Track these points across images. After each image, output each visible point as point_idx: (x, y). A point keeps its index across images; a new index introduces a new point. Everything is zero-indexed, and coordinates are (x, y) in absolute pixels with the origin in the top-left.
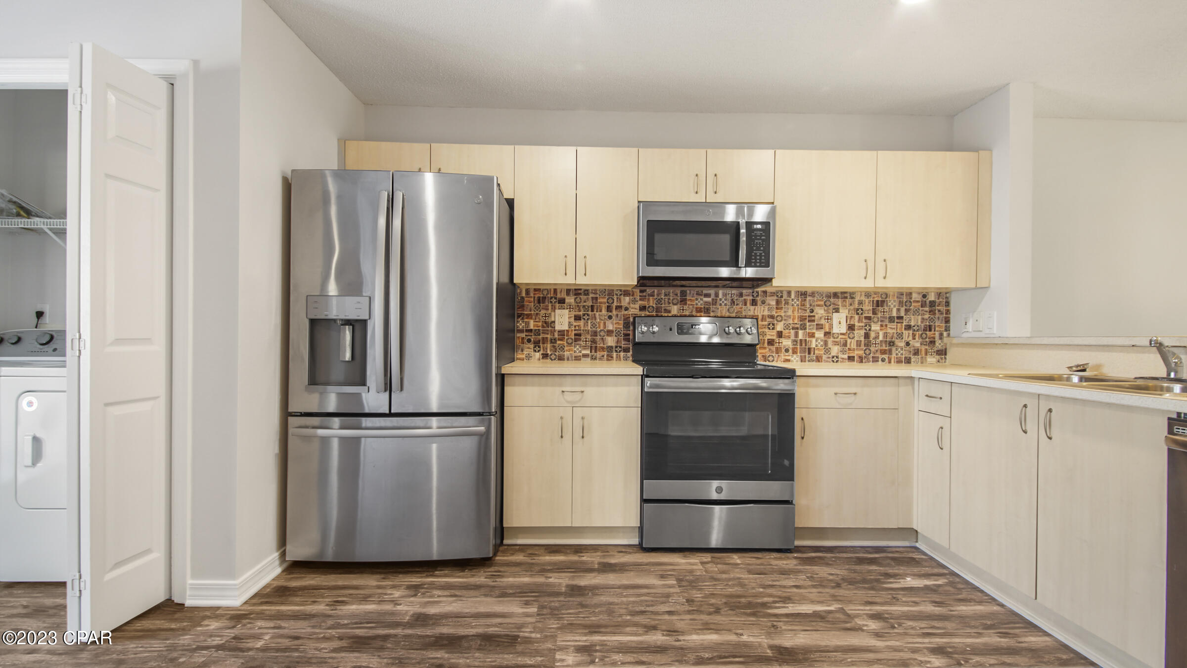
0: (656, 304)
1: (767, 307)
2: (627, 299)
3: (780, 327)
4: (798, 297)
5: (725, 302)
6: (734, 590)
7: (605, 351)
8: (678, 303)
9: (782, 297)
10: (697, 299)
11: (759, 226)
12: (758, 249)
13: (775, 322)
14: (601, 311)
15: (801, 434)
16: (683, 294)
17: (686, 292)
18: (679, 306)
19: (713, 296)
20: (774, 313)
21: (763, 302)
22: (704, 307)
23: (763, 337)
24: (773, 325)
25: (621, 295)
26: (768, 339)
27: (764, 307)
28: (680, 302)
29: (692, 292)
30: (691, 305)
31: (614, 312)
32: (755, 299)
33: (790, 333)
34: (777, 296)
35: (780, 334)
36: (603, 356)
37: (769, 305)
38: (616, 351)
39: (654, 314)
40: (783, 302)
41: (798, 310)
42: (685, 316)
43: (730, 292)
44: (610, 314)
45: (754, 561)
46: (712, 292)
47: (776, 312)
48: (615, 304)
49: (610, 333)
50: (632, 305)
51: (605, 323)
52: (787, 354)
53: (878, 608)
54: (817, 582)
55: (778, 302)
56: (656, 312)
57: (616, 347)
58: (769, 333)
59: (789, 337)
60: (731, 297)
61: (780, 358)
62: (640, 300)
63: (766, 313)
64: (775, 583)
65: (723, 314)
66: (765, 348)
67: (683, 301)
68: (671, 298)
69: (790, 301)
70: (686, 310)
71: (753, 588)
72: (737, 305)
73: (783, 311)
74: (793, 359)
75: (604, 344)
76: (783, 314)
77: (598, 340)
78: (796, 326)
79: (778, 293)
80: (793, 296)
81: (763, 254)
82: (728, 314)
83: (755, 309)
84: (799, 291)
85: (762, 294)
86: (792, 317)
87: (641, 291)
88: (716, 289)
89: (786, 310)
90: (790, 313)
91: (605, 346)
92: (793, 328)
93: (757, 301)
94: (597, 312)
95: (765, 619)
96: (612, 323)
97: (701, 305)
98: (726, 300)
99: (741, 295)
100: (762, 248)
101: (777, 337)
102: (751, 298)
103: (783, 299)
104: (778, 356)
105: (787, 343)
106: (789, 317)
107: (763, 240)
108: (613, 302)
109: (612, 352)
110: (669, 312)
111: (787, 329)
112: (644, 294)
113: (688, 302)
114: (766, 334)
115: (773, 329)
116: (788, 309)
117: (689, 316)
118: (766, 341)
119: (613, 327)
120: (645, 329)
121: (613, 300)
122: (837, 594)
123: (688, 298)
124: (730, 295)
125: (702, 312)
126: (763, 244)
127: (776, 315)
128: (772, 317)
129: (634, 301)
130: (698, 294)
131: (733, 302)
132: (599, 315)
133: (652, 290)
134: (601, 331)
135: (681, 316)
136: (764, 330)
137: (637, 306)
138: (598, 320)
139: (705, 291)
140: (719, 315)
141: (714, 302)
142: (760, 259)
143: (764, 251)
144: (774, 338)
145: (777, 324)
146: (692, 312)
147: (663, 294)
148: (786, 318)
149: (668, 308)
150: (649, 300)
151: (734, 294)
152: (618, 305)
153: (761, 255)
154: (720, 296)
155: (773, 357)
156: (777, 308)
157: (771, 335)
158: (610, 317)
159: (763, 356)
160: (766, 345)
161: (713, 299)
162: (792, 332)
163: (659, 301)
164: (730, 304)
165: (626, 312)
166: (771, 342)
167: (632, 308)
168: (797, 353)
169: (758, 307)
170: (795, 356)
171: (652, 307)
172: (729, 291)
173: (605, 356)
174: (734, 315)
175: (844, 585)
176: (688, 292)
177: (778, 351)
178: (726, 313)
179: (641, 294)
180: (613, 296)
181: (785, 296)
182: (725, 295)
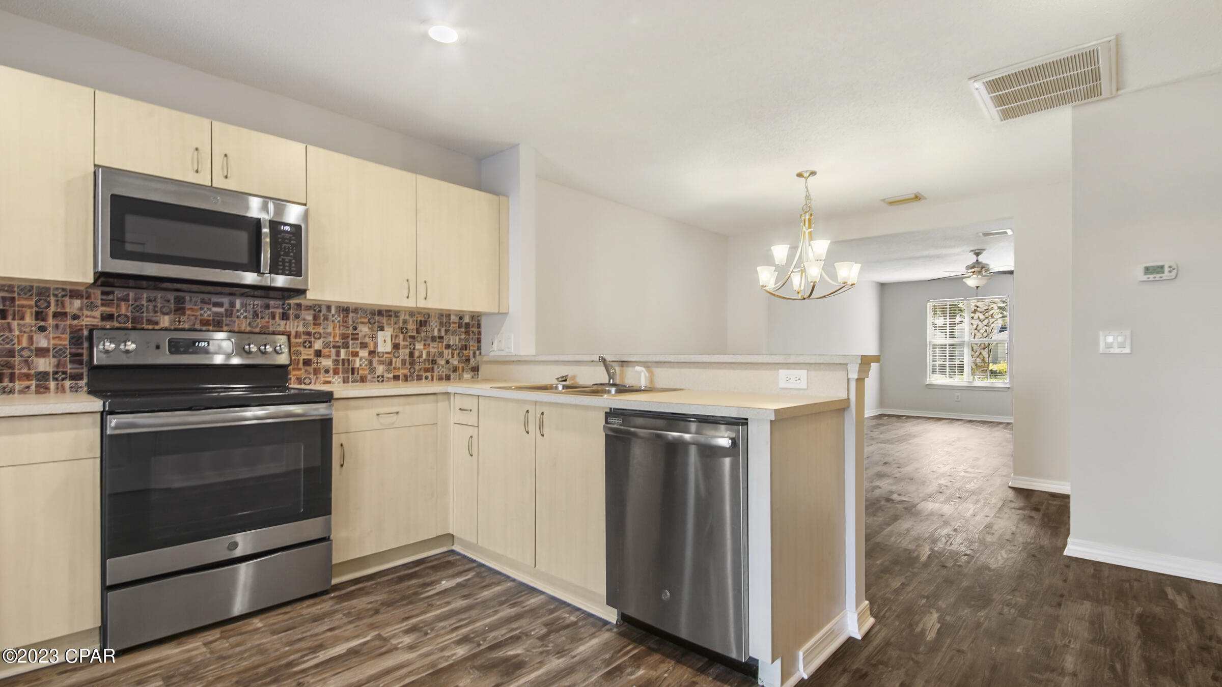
0: (132, 312)
1: (301, 323)
2: (77, 303)
3: (318, 345)
4: (340, 313)
5: (245, 314)
6: (251, 661)
7: (32, 380)
8: (171, 312)
9: (320, 311)
10: (201, 309)
11: (288, 228)
12: (287, 254)
13: (313, 339)
14: (22, 318)
15: (341, 462)
16: (180, 301)
17: (184, 298)
18: (172, 316)
19: (226, 305)
20: (311, 329)
21: (297, 317)
22: (213, 320)
23: (297, 356)
24: (310, 342)
25: (63, 296)
26: (304, 359)
27: (298, 322)
28: (175, 311)
29: (194, 299)
30: (193, 315)
31: (51, 321)
32: (286, 313)
33: (330, 352)
34: (315, 310)
35: (318, 354)
36: (28, 387)
37: (304, 320)
38: (56, 379)
39: (129, 325)
40: (322, 318)
41: (339, 327)
42: (183, 330)
43: (252, 303)
44: (42, 323)
45: (281, 618)
46: (226, 300)
47: (313, 329)
48: (53, 308)
49: (42, 352)
50: (86, 312)
51: (31, 339)
52: (327, 375)
53: (414, 621)
54: (355, 616)
55: (315, 318)
56: (132, 323)
57: (56, 373)
58: (305, 352)
59: (329, 356)
60: (253, 308)
61: (319, 380)
62: (102, 305)
63: (301, 329)
64: (304, 635)
65: (243, 328)
66: (300, 369)
67: (180, 309)
68: (159, 305)
69: (330, 317)
70: (184, 322)
71: (277, 650)
72: (262, 318)
73: (322, 327)
74: (334, 380)
75: (29, 369)
76: (322, 331)
77: (17, 363)
78: (338, 344)
79: (315, 307)
80: (333, 311)
81: (293, 261)
82: (248, 329)
83: (286, 324)
84: (340, 307)
85: (296, 307)
86: (332, 335)
87: (103, 293)
88: (231, 298)
89: (325, 326)
90: (330, 329)
91: (32, 372)
92: (334, 347)
93: (289, 314)
94: (14, 319)
95: (290, 681)
96: (47, 337)
97: (209, 316)
98: (246, 311)
99: (267, 307)
100: (291, 254)
101: (315, 357)
102: (281, 311)
103: (321, 314)
104: (317, 378)
105: (327, 363)
106: (330, 334)
107: (293, 245)
108: (49, 306)
109: (48, 380)
110: (157, 323)
111: (327, 347)
112: (111, 297)
113: (188, 312)
114: (301, 354)
115: (310, 347)
116: (328, 325)
117: (190, 330)
118: (301, 361)
119: (49, 343)
120: (110, 346)
121: (49, 303)
122: (375, 621)
123: (187, 306)
124: (252, 306)
125: (209, 325)
126: (292, 249)
127: (313, 331)
128: (309, 334)
129: (92, 307)
130: (203, 302)
131: (256, 315)
132: (19, 325)
133: (125, 293)
134: (23, 349)
135: (175, 330)
136: (298, 348)
137: (97, 314)
138: (17, 333)
139: (215, 299)
140: (236, 329)
141: (229, 313)
142: (290, 266)
143: (294, 258)
144: (312, 357)
145: (314, 342)
146: (194, 325)
147: (145, 299)
148: (325, 335)
149: (154, 319)
150: (118, 306)
151: (257, 305)
152: (59, 310)
153: (290, 261)
154: (238, 306)
155: (310, 379)
156: (314, 324)
157: (307, 354)
158: (42, 329)
159: (297, 379)
160: (301, 365)
161: (226, 310)
162: (333, 351)
163: (138, 308)
164: (251, 317)
165: (75, 322)
166: (307, 363)
167: (87, 317)
168: (338, 374)
169: (290, 323)
170: (336, 377)
171: (126, 316)
172: (250, 301)
173: (33, 388)
174: (258, 330)
175: (383, 609)
176: (188, 298)
177: (316, 372)
178: (246, 328)
179: (104, 297)
180: (49, 296)
181: (324, 311)
182: (244, 305)
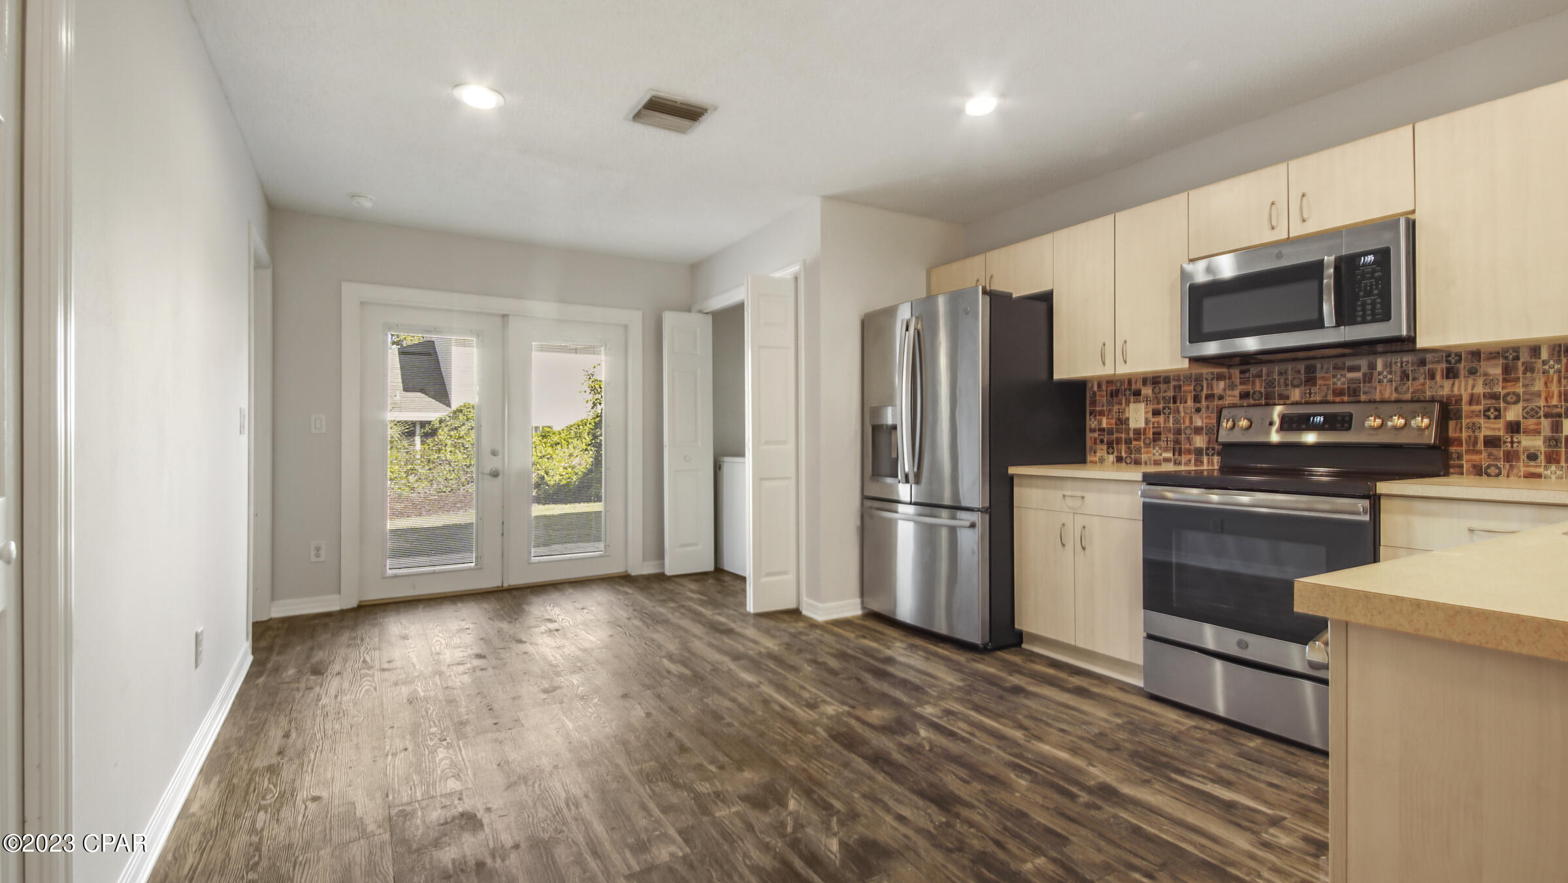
0: (1265, 388)
1: (1480, 382)
2: (1222, 384)
3: (1513, 414)
4: (1560, 356)
5: (1389, 376)
7: (1192, 454)
8: (1301, 384)
9: (1517, 358)
10: (1334, 376)
13: (1502, 405)
14: (1186, 402)
16: (1310, 370)
17: (1315, 366)
18: (1303, 388)
19: (1364, 368)
20: (1498, 389)
21: (1472, 372)
22: (1349, 388)
23: (1474, 432)
24: (1498, 410)
25: (1212, 379)
26: (1485, 437)
27: (1474, 380)
28: (1305, 382)
29: (1326, 366)
30: (1325, 385)
31: (1204, 403)
32: (1453, 368)
33: (1540, 424)
34: (1506, 358)
35: (1514, 428)
36: (1190, 461)
37: (1486, 374)
38: (1207, 455)
39: (1263, 402)
40: (1521, 369)
41: (1559, 381)
42: (1314, 403)
43: (1399, 360)
44: (1198, 405)
46: (1363, 363)
47: (1503, 388)
48: (1205, 392)
49: (1198, 431)
50: (1228, 392)
51: (1191, 418)
52: (1532, 463)
55: (1507, 370)
56: (1265, 399)
57: (1207, 449)
58: (1487, 425)
59: (1537, 432)
60: (1402, 366)
61: (1515, 471)
62: (1241, 384)
63: (1480, 389)
65: (1387, 395)
66: (1479, 452)
67: (1311, 381)
68: (1290, 378)
69: (1539, 365)
70: (1315, 393)
72: (1414, 379)
73: (1521, 384)
74: (1548, 472)
75: (1190, 445)
76: (1520, 390)
77: (1183, 440)
78: (1555, 411)
79: (1507, 352)
80: (1544, 355)
82: (1394, 396)
83: (1453, 385)
84: (1560, 346)
85: (1470, 357)
86: (1543, 395)
87: (1242, 372)
88: (1371, 358)
89: (1527, 382)
90: (1539, 386)
91: (1192, 447)
92: (1546, 416)
93: (1458, 370)
94: (1181, 403)
96: (1201, 418)
97: (1343, 384)
98: (1390, 373)
101: (1507, 433)
102: (1444, 365)
103: (1520, 363)
104: (1511, 466)
105: (1528, 442)
106: (1538, 395)
108: (1202, 390)
109: (1202, 455)
110: (1287, 398)
111: (1532, 417)
112: (1247, 375)
113: (1319, 382)
114: (1479, 428)
115: (1498, 417)
116: (1533, 379)
117: (1321, 402)
118: (1481, 439)
119: (1202, 423)
121: (1202, 386)
123: (1318, 375)
124: (1399, 365)
125: (1343, 394)
127: (1503, 392)
128: (1495, 397)
129: (1232, 387)
130: (1336, 368)
131: (1405, 376)
132: (1184, 407)
133: (1259, 369)
134: (1186, 428)
135: (1307, 403)
136: (1475, 420)
137: (1237, 393)
138: (1182, 414)
139: (1349, 362)
140: (1378, 397)
141: (1368, 378)
144: (1501, 433)
145: (1505, 409)
146: (1326, 396)
147: (1277, 374)
148: (1527, 397)
149: (1285, 393)
150: (1254, 383)
151: (1408, 362)
152: (1209, 392)
154: (1380, 367)
155: (1497, 467)
156: (1505, 380)
157: (1492, 428)
158: (1198, 410)
159: (1474, 466)
160: (1481, 446)
161: (1365, 375)
162: (1546, 424)
163: (1270, 384)
164: (1398, 379)
165: (1220, 402)
166: (1492, 442)
167: (1229, 396)
168: (1558, 462)
169: (1461, 381)
170: (1553, 468)
171: (1260, 392)
172: (1396, 359)
173: (1193, 461)
174: (1408, 396)
176: (1319, 366)
177: (1510, 457)
178: (1391, 394)
179: (1242, 376)
180: (1202, 381)
181: (1525, 357)
182: (1388, 366)
